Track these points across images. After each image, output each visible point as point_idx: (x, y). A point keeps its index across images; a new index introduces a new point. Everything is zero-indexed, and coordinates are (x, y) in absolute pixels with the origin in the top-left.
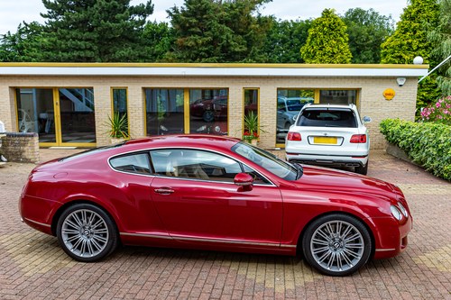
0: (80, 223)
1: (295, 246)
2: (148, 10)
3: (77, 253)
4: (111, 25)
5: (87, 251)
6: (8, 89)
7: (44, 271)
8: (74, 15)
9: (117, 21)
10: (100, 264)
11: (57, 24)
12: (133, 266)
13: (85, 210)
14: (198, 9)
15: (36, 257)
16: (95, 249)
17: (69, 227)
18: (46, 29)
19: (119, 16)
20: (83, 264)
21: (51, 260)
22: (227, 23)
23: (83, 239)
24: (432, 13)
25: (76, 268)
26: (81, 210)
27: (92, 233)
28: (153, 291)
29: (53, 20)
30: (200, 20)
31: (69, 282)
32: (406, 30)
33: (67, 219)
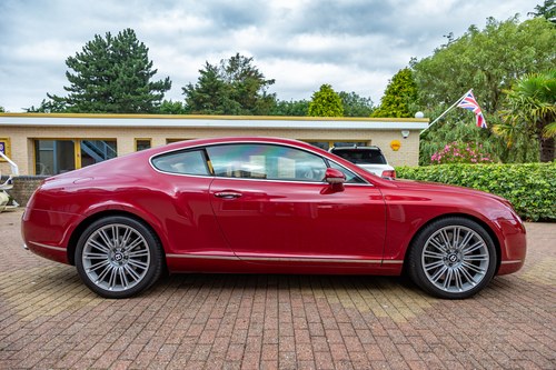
0: (109, 244)
1: (402, 262)
2: (166, 86)
3: (104, 286)
4: (132, 97)
5: (118, 282)
6: (25, 141)
7: (53, 312)
8: (96, 89)
9: (138, 94)
10: (137, 300)
11: (79, 96)
12: (184, 301)
13: (117, 225)
14: (211, 86)
15: (44, 295)
16: (130, 279)
17: (94, 250)
18: (69, 101)
19: (139, 89)
20: (113, 301)
21: (65, 298)
22: (236, 98)
23: (114, 266)
24: (411, 89)
25: (103, 307)
26: (112, 226)
27: (126, 258)
28: (222, 331)
29: (77, 93)
30: (212, 96)
31: (91, 325)
32: (391, 103)
33: (91, 239)
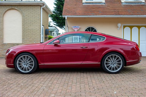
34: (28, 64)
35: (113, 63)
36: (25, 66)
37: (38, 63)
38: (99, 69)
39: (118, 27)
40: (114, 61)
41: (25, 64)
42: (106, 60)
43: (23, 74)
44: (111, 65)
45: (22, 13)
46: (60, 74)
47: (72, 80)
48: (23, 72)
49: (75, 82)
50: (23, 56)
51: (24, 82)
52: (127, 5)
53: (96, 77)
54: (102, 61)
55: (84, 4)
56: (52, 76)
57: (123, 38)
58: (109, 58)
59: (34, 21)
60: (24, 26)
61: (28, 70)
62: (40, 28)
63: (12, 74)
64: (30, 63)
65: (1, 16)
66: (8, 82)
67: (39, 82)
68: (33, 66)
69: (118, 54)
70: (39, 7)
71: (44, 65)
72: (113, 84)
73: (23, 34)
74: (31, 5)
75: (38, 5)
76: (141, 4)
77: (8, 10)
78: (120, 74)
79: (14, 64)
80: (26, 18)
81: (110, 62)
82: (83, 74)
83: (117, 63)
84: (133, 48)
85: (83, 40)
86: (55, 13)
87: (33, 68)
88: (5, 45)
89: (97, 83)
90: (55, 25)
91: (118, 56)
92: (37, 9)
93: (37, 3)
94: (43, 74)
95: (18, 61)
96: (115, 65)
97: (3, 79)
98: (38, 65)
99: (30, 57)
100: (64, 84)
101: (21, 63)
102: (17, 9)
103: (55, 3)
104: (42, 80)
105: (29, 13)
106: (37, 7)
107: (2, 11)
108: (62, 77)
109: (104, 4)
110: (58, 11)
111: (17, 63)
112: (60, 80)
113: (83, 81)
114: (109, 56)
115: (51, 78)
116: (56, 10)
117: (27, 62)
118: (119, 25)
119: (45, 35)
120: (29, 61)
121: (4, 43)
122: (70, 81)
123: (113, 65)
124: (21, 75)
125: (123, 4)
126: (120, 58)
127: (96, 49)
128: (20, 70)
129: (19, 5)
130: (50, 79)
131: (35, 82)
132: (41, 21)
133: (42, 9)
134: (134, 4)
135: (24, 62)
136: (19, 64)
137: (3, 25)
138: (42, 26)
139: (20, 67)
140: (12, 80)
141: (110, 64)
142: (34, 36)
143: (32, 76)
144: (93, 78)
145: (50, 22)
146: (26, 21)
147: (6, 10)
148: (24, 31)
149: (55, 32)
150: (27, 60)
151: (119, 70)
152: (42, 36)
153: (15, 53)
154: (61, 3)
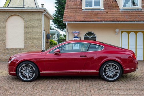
34: (29, 72)
35: (110, 71)
36: (27, 74)
37: (39, 72)
38: (98, 77)
39: (116, 32)
40: (111, 69)
41: (27, 72)
42: (104, 68)
43: (25, 82)
44: (109, 74)
45: (24, 19)
46: (60, 82)
47: (72, 89)
48: (25, 79)
49: (75, 91)
50: (24, 64)
51: (26, 91)
52: (125, 11)
53: (95, 85)
54: (100, 69)
55: (83, 10)
56: (52, 85)
57: (120, 47)
58: (107, 66)
59: (36, 27)
60: (26, 32)
61: (30, 78)
62: (41, 33)
63: (14, 82)
64: (31, 72)
65: (4, 22)
66: (10, 91)
67: (40, 91)
68: (34, 75)
69: (116, 63)
70: (41, 13)
71: (45, 73)
72: (111, 93)
73: (25, 39)
74: (32, 12)
75: (40, 12)
76: (138, 10)
77: (11, 16)
78: (118, 82)
79: (16, 72)
80: (28, 23)
81: (107, 70)
82: (82, 81)
83: (115, 71)
84: (130, 57)
85: (82, 48)
86: (57, 16)
87: (34, 76)
88: (7, 49)
89: (95, 92)
90: (56, 27)
91: (116, 65)
92: (39, 15)
93: (39, 10)
94: (44, 82)
95: (19, 70)
96: (113, 74)
97: (6, 88)
98: (39, 74)
99: (32, 65)
100: (64, 94)
101: (23, 71)
102: (19, 15)
103: (56, 7)
104: (43, 88)
105: (31, 19)
106: (39, 13)
107: (4, 17)
108: (62, 85)
109: (102, 10)
110: (59, 14)
111: (19, 71)
112: (60, 88)
113: (82, 90)
114: (107, 65)
115: (52, 87)
116: (57, 13)
117: (28, 70)
118: (117, 30)
119: (46, 40)
120: (30, 69)
121: (7, 47)
122: (69, 91)
123: (111, 73)
124: (23, 83)
125: (121, 10)
126: (117, 67)
127: (95, 58)
128: (21, 78)
129: (22, 12)
130: (50, 88)
131: (36, 92)
132: (42, 27)
133: (43, 15)
134: (132, 10)
135: (26, 70)
136: (21, 72)
137: (5, 30)
138: (43, 32)
139: (22, 75)
140: (14, 89)
141: (108, 72)
142: (36, 41)
143: (33, 84)
144: (92, 87)
145: (51, 25)
146: (28, 27)
147: (8, 16)
148: (26, 36)
149: (56, 36)
150: (28, 68)
151: (116, 78)
152: (44, 40)
153: (18, 61)
154: (62, 7)
